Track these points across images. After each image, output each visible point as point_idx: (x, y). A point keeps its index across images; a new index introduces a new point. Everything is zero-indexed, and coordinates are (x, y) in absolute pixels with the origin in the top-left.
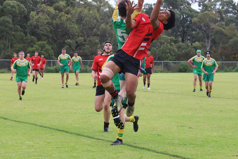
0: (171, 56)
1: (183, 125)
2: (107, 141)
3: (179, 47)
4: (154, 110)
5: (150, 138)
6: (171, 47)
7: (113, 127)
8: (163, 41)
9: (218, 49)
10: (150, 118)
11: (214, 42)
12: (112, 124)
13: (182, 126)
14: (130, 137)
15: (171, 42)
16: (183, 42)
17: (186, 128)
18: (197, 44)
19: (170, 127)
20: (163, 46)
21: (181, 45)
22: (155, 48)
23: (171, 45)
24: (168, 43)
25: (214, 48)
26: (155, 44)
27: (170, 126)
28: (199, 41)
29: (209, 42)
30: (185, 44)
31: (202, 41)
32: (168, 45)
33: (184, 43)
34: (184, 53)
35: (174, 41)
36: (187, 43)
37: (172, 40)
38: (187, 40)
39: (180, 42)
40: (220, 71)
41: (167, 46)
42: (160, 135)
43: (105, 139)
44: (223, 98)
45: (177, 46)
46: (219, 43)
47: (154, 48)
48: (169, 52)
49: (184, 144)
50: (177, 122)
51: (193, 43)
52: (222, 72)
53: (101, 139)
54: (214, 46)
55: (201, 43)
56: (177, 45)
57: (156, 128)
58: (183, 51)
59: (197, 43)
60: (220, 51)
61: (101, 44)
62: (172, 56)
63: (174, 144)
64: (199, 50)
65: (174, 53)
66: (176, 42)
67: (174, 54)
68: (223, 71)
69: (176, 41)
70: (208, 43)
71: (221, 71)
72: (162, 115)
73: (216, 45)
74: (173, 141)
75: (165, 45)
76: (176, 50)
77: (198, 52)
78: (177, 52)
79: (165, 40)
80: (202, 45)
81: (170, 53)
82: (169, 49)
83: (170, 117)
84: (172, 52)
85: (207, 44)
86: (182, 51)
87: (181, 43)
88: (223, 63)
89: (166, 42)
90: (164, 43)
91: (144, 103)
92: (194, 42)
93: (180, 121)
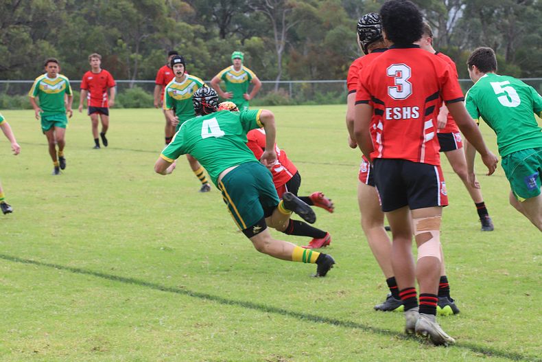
0: (197, 69)
1: (222, 226)
2: (48, 265)
3: (214, 49)
4: (157, 192)
5: (148, 257)
6: (197, 48)
7: (61, 234)
8: (177, 35)
9: (302, 54)
10: (148, 211)
11: (293, 37)
12: (59, 227)
13: (220, 227)
14: (101, 255)
15: (195, 37)
16: (224, 37)
17: (228, 233)
18: (254, 40)
19: (193, 230)
20: (178, 47)
21: (219, 43)
22: (160, 50)
23: (196, 44)
24: (189, 39)
25: (292, 49)
26: (160, 41)
27: (193, 228)
28: (259, 35)
29: (281, 36)
30: (228, 42)
31: (267, 34)
32: (190, 43)
33: (224, 40)
34: (224, 61)
35: (202, 34)
36: (232, 38)
37: (197, 33)
38: (231, 33)
39: (215, 36)
40: (305, 101)
41: (187, 46)
42: (170, 250)
43: (44, 261)
44: (313, 163)
45: (210, 47)
46: (304, 39)
47: (156, 52)
48: (190, 59)
49: (223, 268)
50: (209, 219)
51: (247, 40)
52: (311, 104)
53: (34, 262)
54: (294, 46)
55: (265, 38)
56: (209, 43)
57: (161, 233)
58: (223, 57)
59: (255, 38)
60: (306, 56)
61: (34, 43)
62: (199, 70)
63: (202, 268)
64: (239, 53)
65: (202, 62)
66: (206, 37)
67: (202, 64)
68: (312, 102)
69: (206, 34)
70: (279, 39)
71: (308, 101)
72: (175, 203)
73: (298, 43)
74: (200, 261)
75: (183, 45)
76: (208, 54)
77: (235, 58)
78: (209, 60)
79: (183, 33)
80: (266, 42)
81: (193, 62)
82: (192, 53)
83: (193, 207)
84: (198, 61)
85: (277, 41)
86: (220, 57)
87: (217, 40)
88: (313, 84)
89: (184, 37)
90: (179, 41)
91: (133, 177)
92: (249, 37)
93: (215, 217)
